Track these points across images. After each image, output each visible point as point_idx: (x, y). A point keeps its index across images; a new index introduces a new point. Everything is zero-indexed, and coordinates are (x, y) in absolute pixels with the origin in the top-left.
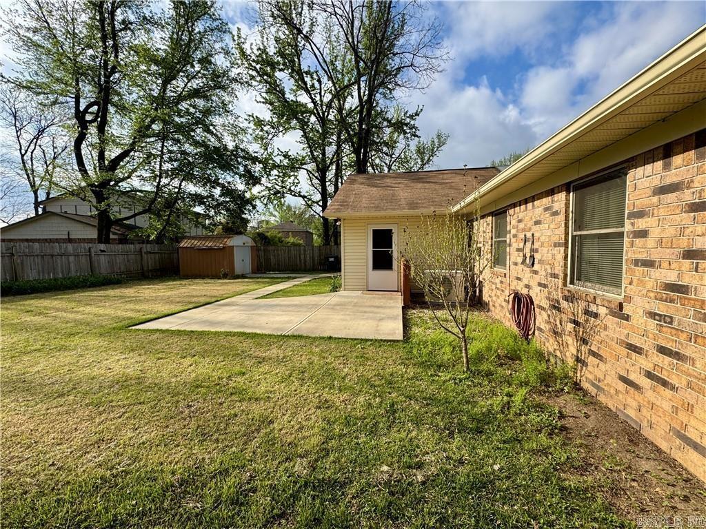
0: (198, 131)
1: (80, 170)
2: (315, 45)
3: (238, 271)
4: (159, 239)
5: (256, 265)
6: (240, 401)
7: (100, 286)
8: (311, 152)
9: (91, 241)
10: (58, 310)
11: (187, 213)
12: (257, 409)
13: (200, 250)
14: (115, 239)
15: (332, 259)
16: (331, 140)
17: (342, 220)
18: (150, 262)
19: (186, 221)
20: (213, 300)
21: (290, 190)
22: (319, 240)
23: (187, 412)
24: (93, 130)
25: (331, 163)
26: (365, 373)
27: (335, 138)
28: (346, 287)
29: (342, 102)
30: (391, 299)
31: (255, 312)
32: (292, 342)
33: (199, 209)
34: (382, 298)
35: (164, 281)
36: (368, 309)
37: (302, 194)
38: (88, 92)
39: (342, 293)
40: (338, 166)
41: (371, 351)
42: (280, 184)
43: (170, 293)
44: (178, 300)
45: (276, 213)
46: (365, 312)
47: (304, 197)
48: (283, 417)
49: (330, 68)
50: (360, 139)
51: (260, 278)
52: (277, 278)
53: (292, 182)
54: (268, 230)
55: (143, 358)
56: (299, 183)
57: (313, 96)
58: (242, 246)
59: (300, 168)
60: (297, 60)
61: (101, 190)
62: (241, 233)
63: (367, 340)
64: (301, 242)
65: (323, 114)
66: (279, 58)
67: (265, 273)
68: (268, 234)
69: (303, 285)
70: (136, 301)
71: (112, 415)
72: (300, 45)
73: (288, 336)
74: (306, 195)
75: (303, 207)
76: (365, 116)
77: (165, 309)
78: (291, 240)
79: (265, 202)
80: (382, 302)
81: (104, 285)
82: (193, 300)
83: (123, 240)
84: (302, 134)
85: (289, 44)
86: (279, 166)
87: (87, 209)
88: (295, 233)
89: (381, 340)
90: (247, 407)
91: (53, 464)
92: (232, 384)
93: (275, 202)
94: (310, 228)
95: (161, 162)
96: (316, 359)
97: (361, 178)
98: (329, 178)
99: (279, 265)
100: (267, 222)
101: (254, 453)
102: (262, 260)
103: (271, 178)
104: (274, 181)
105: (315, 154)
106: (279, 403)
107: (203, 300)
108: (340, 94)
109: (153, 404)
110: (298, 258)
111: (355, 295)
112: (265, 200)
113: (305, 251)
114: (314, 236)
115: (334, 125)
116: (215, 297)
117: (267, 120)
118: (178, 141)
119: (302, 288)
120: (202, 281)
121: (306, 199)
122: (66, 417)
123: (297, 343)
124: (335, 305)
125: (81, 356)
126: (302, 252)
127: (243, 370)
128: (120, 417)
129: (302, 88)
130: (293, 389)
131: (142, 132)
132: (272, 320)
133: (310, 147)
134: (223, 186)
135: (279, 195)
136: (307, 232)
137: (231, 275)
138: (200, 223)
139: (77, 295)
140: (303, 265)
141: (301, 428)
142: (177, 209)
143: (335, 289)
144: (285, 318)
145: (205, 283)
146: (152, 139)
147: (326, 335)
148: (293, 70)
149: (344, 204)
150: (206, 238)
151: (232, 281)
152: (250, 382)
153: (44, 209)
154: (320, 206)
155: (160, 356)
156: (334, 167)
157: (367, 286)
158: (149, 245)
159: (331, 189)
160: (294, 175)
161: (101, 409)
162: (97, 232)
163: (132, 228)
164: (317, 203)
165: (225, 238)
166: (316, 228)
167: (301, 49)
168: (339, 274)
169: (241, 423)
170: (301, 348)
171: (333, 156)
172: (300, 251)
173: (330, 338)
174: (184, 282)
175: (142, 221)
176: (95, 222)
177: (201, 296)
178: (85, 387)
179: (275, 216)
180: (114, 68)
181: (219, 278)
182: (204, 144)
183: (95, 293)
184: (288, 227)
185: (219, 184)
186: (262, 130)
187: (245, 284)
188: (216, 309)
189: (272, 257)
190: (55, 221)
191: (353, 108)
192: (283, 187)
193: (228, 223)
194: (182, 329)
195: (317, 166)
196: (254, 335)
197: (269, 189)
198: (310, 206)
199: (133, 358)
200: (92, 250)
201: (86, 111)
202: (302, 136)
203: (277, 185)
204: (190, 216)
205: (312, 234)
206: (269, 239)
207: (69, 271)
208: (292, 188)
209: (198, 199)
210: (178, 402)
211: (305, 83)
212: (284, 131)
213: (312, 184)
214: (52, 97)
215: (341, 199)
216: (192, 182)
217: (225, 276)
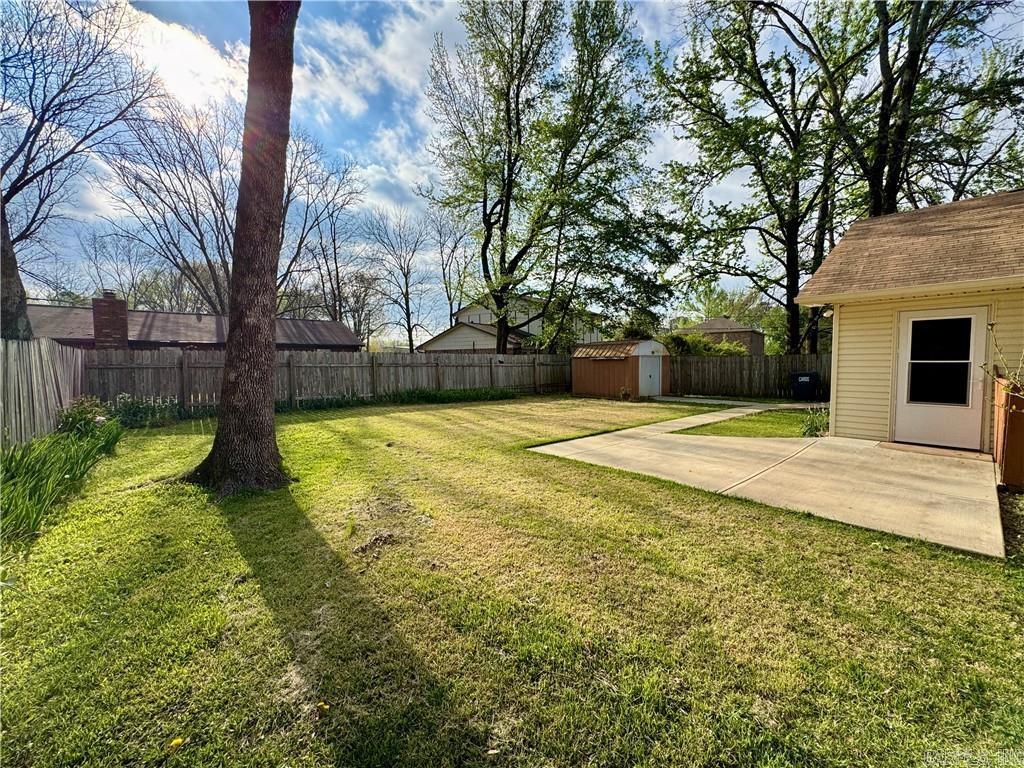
0: (599, 204)
1: (485, 276)
2: (787, 12)
3: (643, 390)
4: (552, 349)
5: (668, 383)
6: (658, 573)
7: (497, 400)
8: (770, 196)
9: (490, 351)
10: (469, 421)
11: (581, 314)
12: (684, 594)
13: (596, 361)
14: (510, 349)
15: (805, 379)
16: (812, 168)
17: (837, 308)
18: (543, 375)
19: (580, 325)
20: (613, 428)
21: (727, 266)
22: (776, 346)
23: (592, 564)
24: (496, 231)
25: (810, 208)
26: (894, 599)
27: (820, 161)
28: (839, 430)
29: (839, 92)
30: (961, 465)
31: (671, 452)
32: (735, 507)
33: (595, 308)
34: (936, 460)
35: (555, 399)
36: (893, 479)
37: (748, 270)
38: (494, 192)
39: (828, 439)
40: (824, 210)
41: (909, 562)
42: (710, 260)
43: (562, 414)
44: (572, 423)
45: (700, 306)
46: (888, 483)
47: (751, 275)
48: (727, 620)
49: (816, 39)
50: (881, 149)
51: (675, 403)
52: (702, 405)
53: (731, 252)
54: (687, 331)
55: (543, 486)
56: (744, 252)
57: (777, 101)
58: (650, 356)
59: (746, 228)
60: (748, 52)
61: (501, 296)
62: (648, 338)
63: (897, 538)
64: (743, 349)
65: (797, 125)
66: (719, 61)
67: (682, 396)
68: (688, 338)
69: (748, 419)
70: (531, 419)
71: (518, 542)
72: (757, 24)
73: (726, 497)
74: (756, 271)
75: (747, 292)
76: (897, 100)
77: (560, 433)
78: (725, 346)
79: (684, 290)
80: (935, 470)
81: (501, 399)
82: (589, 425)
83: (517, 351)
84: (755, 170)
85: (737, 32)
86: (709, 232)
87: (489, 318)
88: (733, 336)
89: (938, 546)
90: (668, 585)
91: (475, 574)
92: (645, 546)
93: (701, 289)
94: (758, 326)
95: (558, 253)
96: (781, 546)
97: (884, 223)
98: (804, 235)
99: (704, 385)
100: (685, 320)
101: (684, 655)
102: (678, 376)
103: (696, 252)
104: (701, 256)
105: (778, 198)
106: (717, 596)
107: (601, 427)
108: (835, 78)
109: (556, 541)
110: (738, 375)
111: (861, 447)
112: (685, 287)
113: (751, 363)
114: (766, 338)
115: (820, 138)
116: (614, 424)
117: (693, 165)
118: (576, 223)
119: (746, 425)
120: (596, 402)
121: (755, 278)
122: (482, 530)
123: (743, 510)
124: (815, 461)
125: (489, 471)
126: (746, 365)
127: (660, 531)
128: (526, 546)
129: (757, 94)
130: (742, 582)
131: (540, 223)
132: (698, 467)
133: (768, 189)
134: (627, 273)
135: (708, 276)
136: (754, 332)
137: (633, 396)
138: (597, 326)
139: (480, 408)
140: (746, 386)
141: (760, 650)
142: (572, 310)
143: (814, 431)
144: (718, 469)
145: (603, 405)
146: (548, 229)
147: (803, 508)
148: (742, 70)
149: (842, 278)
150: (603, 346)
151: (635, 404)
152: (671, 551)
153: (457, 320)
154: (782, 286)
155: (558, 487)
156: (816, 214)
157: (893, 432)
158: (541, 356)
159: (807, 254)
160: (734, 242)
161: (509, 532)
162: (496, 342)
163: (526, 335)
164: (777, 282)
165: (627, 345)
166: (771, 324)
167: (757, 30)
168: (823, 405)
169: (662, 605)
170: (752, 521)
171: (816, 195)
172: (741, 362)
173: (809, 515)
174: (577, 402)
175: (535, 328)
176: (495, 331)
177: (598, 421)
178: (494, 505)
179: (698, 310)
180: (517, 156)
181: (619, 400)
182: (604, 222)
183: (495, 407)
184: (719, 326)
185: (622, 272)
186: (685, 181)
187: (654, 410)
188: (616, 440)
189: (693, 372)
190: (465, 331)
191: (866, 94)
192: (715, 263)
193: (632, 323)
194: (580, 460)
195: (781, 218)
196: (673, 486)
197: (692, 269)
198: (763, 289)
199: (533, 484)
200: (493, 361)
201: (491, 213)
202: (754, 174)
203: (706, 261)
204: (585, 318)
205: (763, 335)
206: (688, 346)
207: (475, 383)
208: (731, 264)
209: (595, 294)
210: (581, 548)
211: (763, 84)
212: (720, 175)
213: (769, 251)
214: (465, 207)
215: (835, 270)
216: (590, 273)
217: (626, 398)
